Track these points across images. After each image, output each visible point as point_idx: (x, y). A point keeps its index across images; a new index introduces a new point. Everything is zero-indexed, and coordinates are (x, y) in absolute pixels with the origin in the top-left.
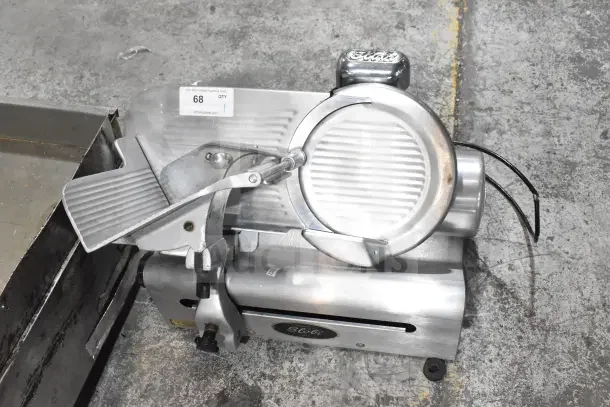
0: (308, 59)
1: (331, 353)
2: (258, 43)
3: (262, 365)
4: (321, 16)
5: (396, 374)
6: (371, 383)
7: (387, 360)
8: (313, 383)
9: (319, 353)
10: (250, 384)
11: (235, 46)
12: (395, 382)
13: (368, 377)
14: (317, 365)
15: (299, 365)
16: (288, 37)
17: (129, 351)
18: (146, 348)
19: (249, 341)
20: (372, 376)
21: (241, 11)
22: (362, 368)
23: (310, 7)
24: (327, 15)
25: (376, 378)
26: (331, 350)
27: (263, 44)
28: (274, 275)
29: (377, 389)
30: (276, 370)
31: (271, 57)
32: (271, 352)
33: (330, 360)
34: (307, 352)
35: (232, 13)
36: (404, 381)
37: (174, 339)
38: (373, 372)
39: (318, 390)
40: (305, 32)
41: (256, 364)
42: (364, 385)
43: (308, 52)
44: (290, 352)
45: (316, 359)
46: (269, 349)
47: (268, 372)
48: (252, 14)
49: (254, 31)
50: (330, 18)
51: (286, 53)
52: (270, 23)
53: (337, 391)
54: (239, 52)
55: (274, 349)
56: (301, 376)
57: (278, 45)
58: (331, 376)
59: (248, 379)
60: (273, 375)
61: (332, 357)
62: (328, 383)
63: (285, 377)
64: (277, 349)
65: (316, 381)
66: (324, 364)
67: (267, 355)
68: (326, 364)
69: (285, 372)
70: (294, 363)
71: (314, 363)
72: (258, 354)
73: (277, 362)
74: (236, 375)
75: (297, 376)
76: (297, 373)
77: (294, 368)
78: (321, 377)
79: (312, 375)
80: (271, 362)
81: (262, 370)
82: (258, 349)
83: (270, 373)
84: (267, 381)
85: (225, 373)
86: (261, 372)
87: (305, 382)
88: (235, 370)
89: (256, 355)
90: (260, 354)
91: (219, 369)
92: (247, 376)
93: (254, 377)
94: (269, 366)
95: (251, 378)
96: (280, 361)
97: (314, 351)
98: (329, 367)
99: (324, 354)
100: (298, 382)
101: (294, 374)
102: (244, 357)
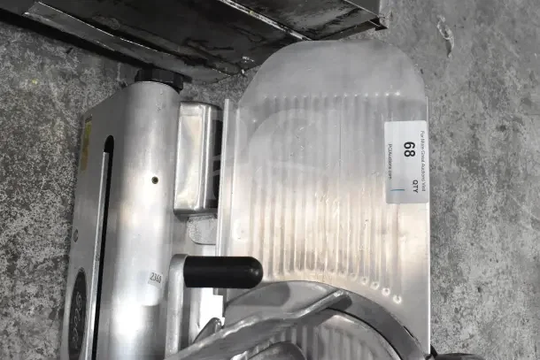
0: (450, 257)
1: (51, 351)
2: (466, 190)
3: (30, 253)
4: (501, 265)
8: (5, 332)
11: (460, 162)
14: (33, 333)
15: (32, 308)
16: (476, 226)
17: (48, 61)
18: (52, 84)
21: (502, 164)
23: (511, 250)
24: (503, 273)
26: (56, 350)
27: (464, 197)
30: (24, 275)
31: (450, 210)
32: (50, 263)
33: (40, 351)
34: (52, 316)
35: (499, 152)
37: (67, 123)
40: (482, 248)
41: (33, 243)
43: (459, 256)
44: (51, 292)
45: (43, 330)
46: (54, 260)
47: (20, 263)
48: (498, 177)
49: (480, 182)
50: (501, 276)
51: (456, 227)
52: (490, 202)
54: (454, 167)
55: (56, 267)
56: (16, 314)
57: (464, 215)
58: (17, 357)
59: (8, 235)
60: (16, 272)
61: (45, 353)
62: (5, 355)
63: (12, 289)
64: (55, 272)
65: (8, 336)
66: (34, 344)
67: (45, 259)
68: (34, 347)
69: (20, 288)
70: (36, 299)
71: (35, 329)
72: (47, 245)
73: (36, 275)
74: (15, 217)
75: (14, 307)
76: (19, 307)
77: (26, 301)
78: (13, 343)
79: (16, 329)
80: (35, 267)
81: (22, 255)
82: (54, 244)
83: (18, 266)
84: (7, 263)
85: (17, 200)
86: (20, 253)
87: (6, 321)
88: (22, 215)
89: (45, 242)
90: (47, 249)
91: (22, 193)
92: (13, 233)
93: (11, 245)
94: (29, 264)
95: (9, 240)
96: (37, 279)
97: (54, 326)
98: (30, 351)
99: (49, 341)
100: (5, 310)
101: (17, 301)
102: (42, 225)
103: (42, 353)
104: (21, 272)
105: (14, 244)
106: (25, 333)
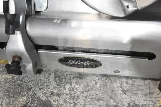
1: (97, 78)
3: (51, 87)
5: (141, 90)
6: (124, 96)
7: (134, 81)
8: (86, 97)
9: (89, 79)
10: (44, 100)
12: (140, 95)
13: (121, 92)
14: (88, 86)
15: (76, 86)
19: (43, 73)
20: (124, 92)
22: (118, 87)
25: (127, 93)
26: (97, 76)
28: (59, 22)
29: (129, 100)
32: (57, 79)
33: (96, 83)
34: (81, 78)
36: (146, 95)
38: (125, 89)
39: (89, 102)
41: (47, 86)
42: (119, 97)
44: (70, 79)
45: (87, 82)
46: (56, 77)
47: (55, 91)
53: (102, 102)
55: (59, 77)
56: (78, 93)
58: (97, 92)
59: (42, 96)
60: (59, 93)
61: (98, 81)
62: (96, 97)
63: (67, 94)
64: (61, 77)
65: (87, 96)
66: (93, 85)
67: (55, 81)
68: (94, 85)
69: (67, 91)
70: (72, 85)
71: (86, 85)
72: (49, 80)
73: (62, 85)
74: (34, 94)
75: (75, 93)
76: (75, 92)
77: (73, 88)
78: (91, 94)
79: (85, 92)
80: (58, 85)
81: (52, 90)
82: (48, 78)
83: (57, 92)
84: (55, 97)
85: (27, 93)
86: (51, 91)
87: (81, 97)
88: (33, 91)
89: (47, 81)
90: (50, 80)
91: (23, 91)
92: (42, 94)
93: (47, 95)
94: (56, 88)
95: (45, 96)
96: (63, 84)
97: (85, 77)
98: (96, 87)
99: (92, 79)
100: (76, 97)
101: (73, 92)
102: (39, 82)
103: (97, 82)
104: (59, 91)
105: (46, 94)
106: (87, 89)
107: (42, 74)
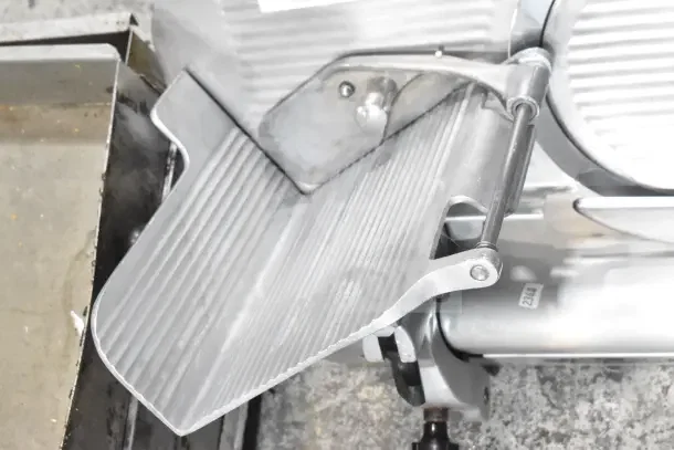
1: (665, 375)
3: (536, 415)
8: (642, 438)
9: (641, 377)
14: (642, 401)
15: (608, 405)
17: (289, 419)
18: (318, 409)
19: (502, 372)
26: (664, 368)
30: (565, 421)
32: (548, 386)
33: (666, 389)
34: (617, 378)
37: (362, 384)
41: (524, 412)
44: (585, 383)
45: (636, 389)
46: (543, 381)
47: (550, 427)
55: (552, 379)
56: (617, 426)
60: (563, 431)
61: (668, 383)
63: (585, 434)
64: (558, 380)
65: (646, 434)
66: (655, 399)
67: (543, 394)
68: (659, 398)
69: (583, 423)
70: (596, 403)
71: (637, 400)
72: (525, 395)
73: (565, 405)
74: (493, 439)
75: (608, 429)
76: (608, 423)
77: (599, 414)
78: (656, 427)
79: (636, 424)
80: (553, 406)
81: (541, 425)
82: (521, 385)
83: (555, 429)
84: (553, 444)
85: (471, 438)
86: (538, 429)
87: (626, 438)
88: (488, 431)
89: (520, 397)
90: (529, 394)
91: (460, 432)
92: (513, 439)
93: (528, 441)
94: (551, 415)
95: (523, 443)
96: (569, 403)
97: (631, 375)
98: (666, 404)
99: (652, 378)
100: (614, 441)
101: (601, 426)
102: (498, 402)
103: (668, 387)
104: (562, 425)
105: (527, 436)
106: (642, 412)
107: (500, 374)
